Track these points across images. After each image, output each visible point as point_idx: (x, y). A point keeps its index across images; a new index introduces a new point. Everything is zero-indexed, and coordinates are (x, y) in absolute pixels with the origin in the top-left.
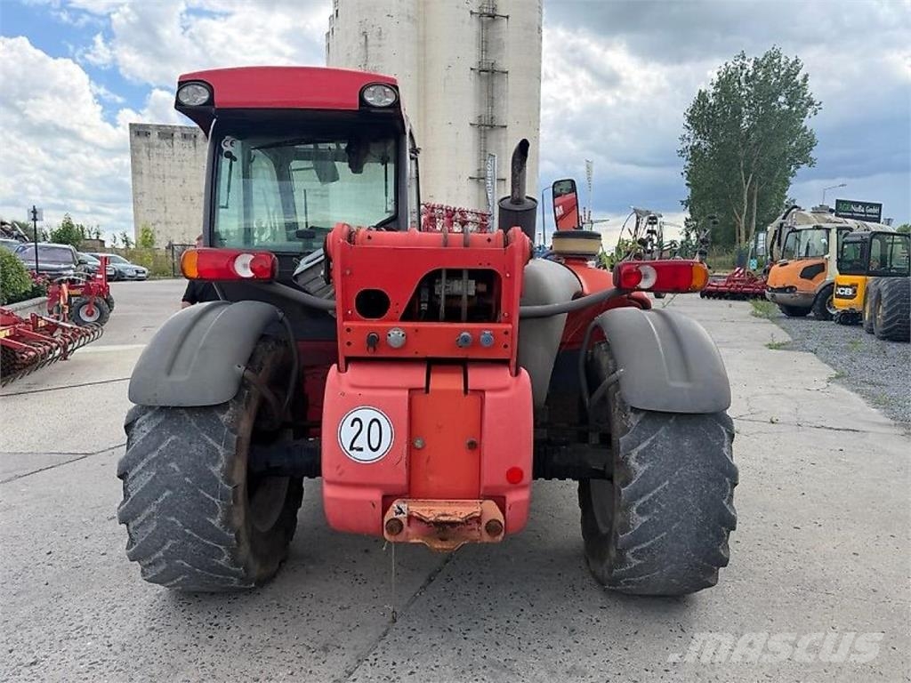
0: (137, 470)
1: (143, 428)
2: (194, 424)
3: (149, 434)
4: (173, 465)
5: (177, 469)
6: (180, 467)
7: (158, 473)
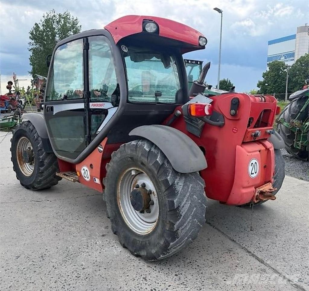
0: (184, 203)
1: (180, 184)
2: (194, 178)
3: (183, 186)
4: (195, 196)
5: (196, 198)
6: (197, 197)
7: (191, 202)
